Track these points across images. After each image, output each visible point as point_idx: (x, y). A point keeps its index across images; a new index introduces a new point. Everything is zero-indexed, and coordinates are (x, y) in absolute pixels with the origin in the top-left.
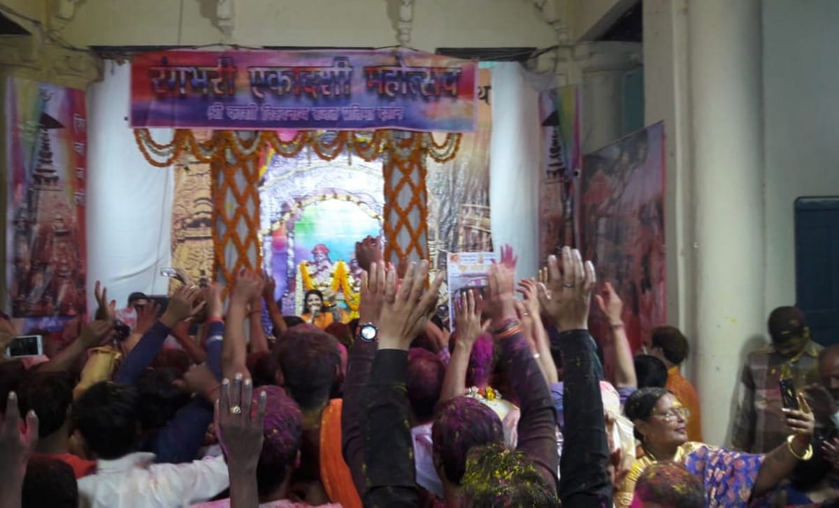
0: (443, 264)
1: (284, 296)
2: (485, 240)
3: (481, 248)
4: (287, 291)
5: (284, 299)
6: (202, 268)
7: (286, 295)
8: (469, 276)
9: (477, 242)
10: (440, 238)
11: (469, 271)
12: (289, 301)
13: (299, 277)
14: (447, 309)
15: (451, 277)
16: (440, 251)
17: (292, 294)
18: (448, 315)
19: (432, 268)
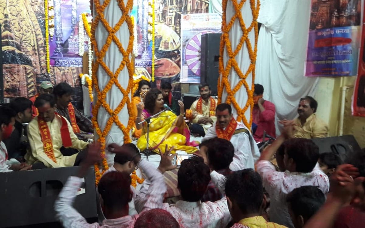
0: (178, 22)
1: (69, 38)
2: (203, 7)
3: (201, 12)
4: (72, 34)
5: (69, 40)
6: (5, 13)
7: (71, 37)
8: (197, 30)
9: (199, 9)
10: (177, 4)
11: (196, 27)
12: (74, 41)
13: (81, 24)
14: (179, 52)
15: (183, 31)
16: (176, 13)
17: (76, 36)
18: (180, 56)
19: (171, 24)
